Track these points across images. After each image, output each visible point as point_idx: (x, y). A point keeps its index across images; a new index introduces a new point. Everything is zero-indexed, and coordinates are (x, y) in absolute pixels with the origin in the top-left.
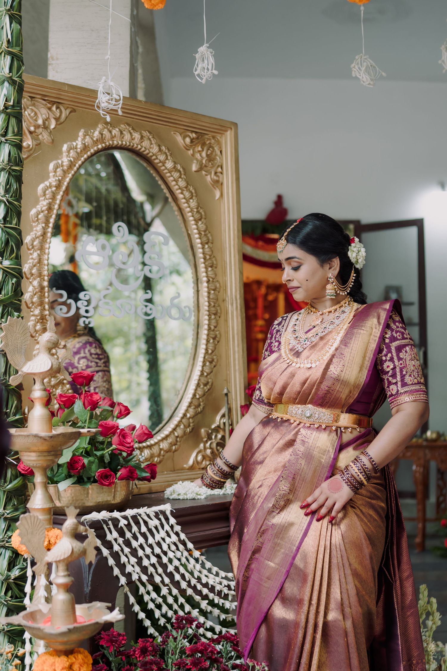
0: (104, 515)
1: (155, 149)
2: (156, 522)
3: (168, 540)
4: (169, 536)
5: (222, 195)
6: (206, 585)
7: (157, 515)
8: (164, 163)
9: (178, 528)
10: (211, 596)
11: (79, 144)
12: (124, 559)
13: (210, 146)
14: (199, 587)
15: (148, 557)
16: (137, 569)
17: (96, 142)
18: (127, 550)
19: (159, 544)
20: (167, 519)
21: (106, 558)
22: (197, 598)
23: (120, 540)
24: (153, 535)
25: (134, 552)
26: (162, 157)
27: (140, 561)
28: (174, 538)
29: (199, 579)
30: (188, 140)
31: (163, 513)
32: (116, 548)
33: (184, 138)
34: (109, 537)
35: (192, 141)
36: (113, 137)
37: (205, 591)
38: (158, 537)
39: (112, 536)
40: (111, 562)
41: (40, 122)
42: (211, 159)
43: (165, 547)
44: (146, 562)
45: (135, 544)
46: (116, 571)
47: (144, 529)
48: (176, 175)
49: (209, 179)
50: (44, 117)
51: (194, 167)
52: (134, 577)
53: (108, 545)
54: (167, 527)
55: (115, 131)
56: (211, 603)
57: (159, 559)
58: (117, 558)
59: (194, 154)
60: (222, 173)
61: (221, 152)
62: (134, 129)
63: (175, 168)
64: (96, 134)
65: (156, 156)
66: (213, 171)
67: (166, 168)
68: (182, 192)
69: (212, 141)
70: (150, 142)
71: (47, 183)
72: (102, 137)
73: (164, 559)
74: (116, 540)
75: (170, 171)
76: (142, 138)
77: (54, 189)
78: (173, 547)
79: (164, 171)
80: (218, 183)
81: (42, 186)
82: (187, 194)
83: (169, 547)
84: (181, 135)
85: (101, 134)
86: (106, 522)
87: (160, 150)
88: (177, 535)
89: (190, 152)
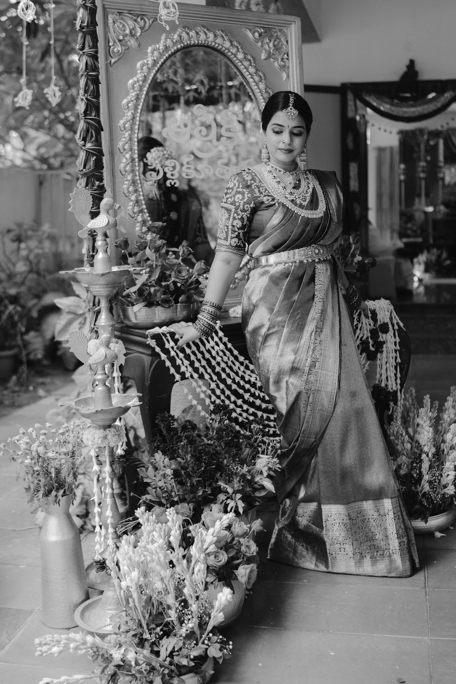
0: (165, 329)
1: (227, 44)
3: (216, 348)
4: (217, 344)
5: (288, 76)
6: (249, 382)
8: (235, 55)
9: (225, 339)
10: (253, 390)
11: (161, 46)
12: (179, 362)
13: (277, 38)
14: (242, 383)
15: (199, 361)
16: (190, 369)
17: (175, 44)
18: (181, 355)
19: (209, 351)
21: (164, 361)
22: (241, 391)
24: (204, 345)
25: (187, 357)
26: (234, 50)
28: (222, 347)
29: (243, 378)
30: (257, 35)
32: (173, 353)
33: (253, 33)
34: (167, 346)
35: (260, 35)
36: (190, 38)
37: (247, 386)
38: (208, 346)
39: (170, 345)
40: (168, 363)
41: (128, 32)
42: (278, 49)
43: (214, 353)
44: (197, 364)
45: (188, 351)
46: (172, 371)
48: (246, 64)
49: (276, 64)
50: (131, 27)
51: (263, 56)
52: (188, 375)
53: (167, 352)
54: (216, 339)
55: (193, 33)
56: (253, 395)
57: (208, 362)
58: (172, 360)
59: (263, 46)
60: (288, 59)
61: (287, 42)
62: (209, 30)
63: (246, 58)
64: (175, 37)
65: (228, 49)
66: (279, 58)
67: (237, 59)
68: (252, 77)
69: (279, 34)
70: (224, 39)
71: (135, 79)
72: (181, 39)
73: (213, 362)
74: (173, 348)
75: (241, 61)
76: (216, 36)
77: (141, 83)
78: (221, 354)
79: (236, 61)
80: (285, 68)
81: (131, 82)
82: (256, 78)
83: (218, 353)
84: (251, 31)
85: (180, 36)
86: (164, 335)
87: (232, 45)
88: (226, 345)
89: (260, 44)
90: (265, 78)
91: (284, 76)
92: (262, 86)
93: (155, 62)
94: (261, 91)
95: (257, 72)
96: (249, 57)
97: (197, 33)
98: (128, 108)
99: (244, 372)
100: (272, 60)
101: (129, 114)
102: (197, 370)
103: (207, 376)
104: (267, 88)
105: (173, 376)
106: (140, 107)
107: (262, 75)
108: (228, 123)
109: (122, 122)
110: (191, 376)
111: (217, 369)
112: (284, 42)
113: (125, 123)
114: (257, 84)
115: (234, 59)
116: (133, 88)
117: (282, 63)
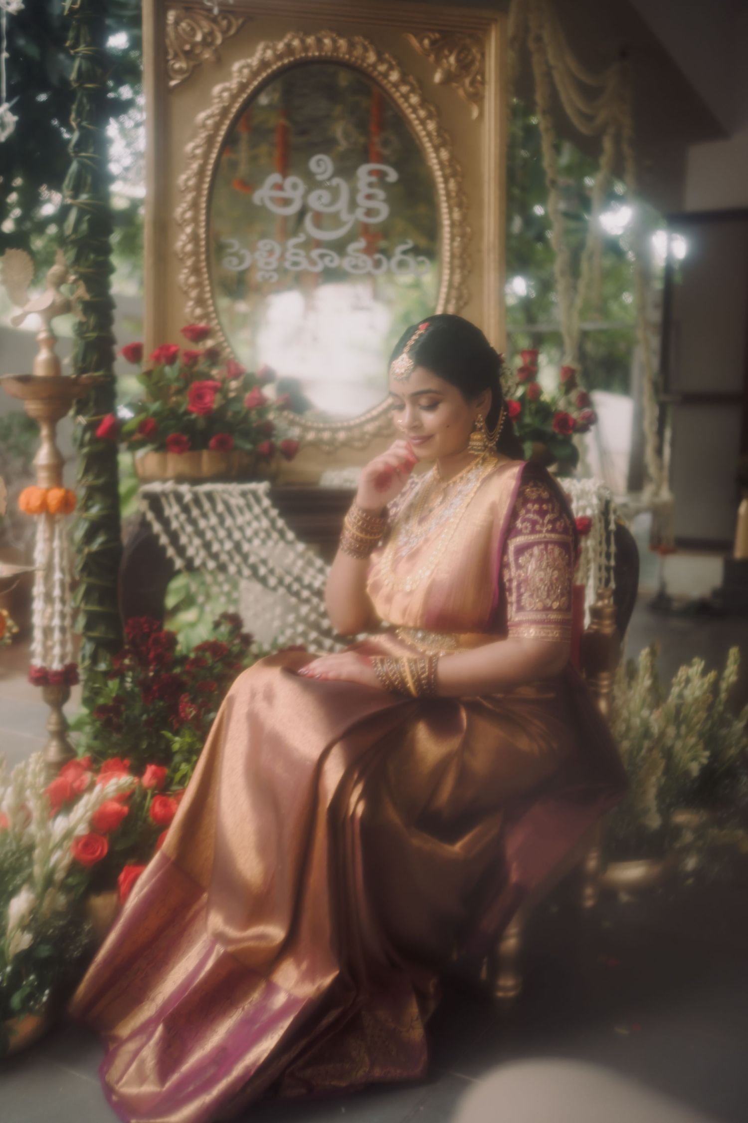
0: (167, 486)
1: (372, 57)
2: (241, 502)
3: (255, 525)
4: (257, 518)
5: (481, 113)
6: (309, 587)
7: (244, 494)
8: (386, 75)
9: (274, 512)
10: (315, 601)
11: (254, 61)
12: (183, 540)
14: (296, 587)
15: (221, 542)
16: (203, 553)
17: (279, 57)
18: (189, 529)
19: (241, 529)
20: (258, 500)
21: (157, 536)
22: (293, 600)
23: (183, 517)
24: (234, 518)
26: (382, 68)
27: (207, 546)
28: (265, 523)
29: (298, 579)
30: (426, 42)
31: (254, 494)
32: (175, 525)
33: (421, 42)
34: (168, 512)
35: (433, 43)
36: (306, 48)
37: (305, 594)
38: (240, 520)
39: (172, 510)
40: (164, 540)
41: (199, 38)
42: (465, 66)
43: (249, 532)
44: (216, 547)
45: (202, 523)
46: (171, 552)
47: (220, 508)
48: (404, 89)
49: (461, 92)
50: (207, 31)
51: (438, 77)
52: (197, 562)
53: (165, 522)
54: (257, 510)
55: (310, 40)
56: (315, 609)
57: (238, 547)
58: (174, 537)
59: (438, 62)
60: (483, 83)
61: (483, 55)
62: (341, 35)
63: (403, 80)
64: (281, 46)
65: (374, 66)
66: (467, 81)
67: (389, 82)
68: (415, 111)
69: (468, 41)
70: (366, 50)
71: (208, 112)
72: (289, 50)
73: (246, 547)
74: (177, 517)
75: (396, 85)
76: (352, 46)
77: (217, 118)
78: (262, 535)
79: (389, 86)
80: (477, 97)
81: (202, 116)
82: (422, 113)
83: (256, 533)
84: (416, 36)
85: (288, 46)
86: (165, 494)
87: (380, 59)
88: (273, 522)
89: (432, 58)
90: (438, 114)
91: (475, 113)
92: (431, 126)
93: (243, 87)
94: (429, 134)
95: (424, 103)
96: (411, 78)
97: (319, 41)
98: (194, 157)
99: (304, 569)
100: (454, 85)
101: (195, 166)
102: (215, 556)
103: (232, 569)
104: (440, 129)
105: (171, 562)
106: (214, 156)
107: (432, 109)
108: (371, 185)
109: (183, 177)
110: (204, 564)
111: (252, 559)
112: (478, 56)
113: (188, 179)
114: (423, 122)
115: (385, 82)
116: (204, 126)
117: (471, 90)
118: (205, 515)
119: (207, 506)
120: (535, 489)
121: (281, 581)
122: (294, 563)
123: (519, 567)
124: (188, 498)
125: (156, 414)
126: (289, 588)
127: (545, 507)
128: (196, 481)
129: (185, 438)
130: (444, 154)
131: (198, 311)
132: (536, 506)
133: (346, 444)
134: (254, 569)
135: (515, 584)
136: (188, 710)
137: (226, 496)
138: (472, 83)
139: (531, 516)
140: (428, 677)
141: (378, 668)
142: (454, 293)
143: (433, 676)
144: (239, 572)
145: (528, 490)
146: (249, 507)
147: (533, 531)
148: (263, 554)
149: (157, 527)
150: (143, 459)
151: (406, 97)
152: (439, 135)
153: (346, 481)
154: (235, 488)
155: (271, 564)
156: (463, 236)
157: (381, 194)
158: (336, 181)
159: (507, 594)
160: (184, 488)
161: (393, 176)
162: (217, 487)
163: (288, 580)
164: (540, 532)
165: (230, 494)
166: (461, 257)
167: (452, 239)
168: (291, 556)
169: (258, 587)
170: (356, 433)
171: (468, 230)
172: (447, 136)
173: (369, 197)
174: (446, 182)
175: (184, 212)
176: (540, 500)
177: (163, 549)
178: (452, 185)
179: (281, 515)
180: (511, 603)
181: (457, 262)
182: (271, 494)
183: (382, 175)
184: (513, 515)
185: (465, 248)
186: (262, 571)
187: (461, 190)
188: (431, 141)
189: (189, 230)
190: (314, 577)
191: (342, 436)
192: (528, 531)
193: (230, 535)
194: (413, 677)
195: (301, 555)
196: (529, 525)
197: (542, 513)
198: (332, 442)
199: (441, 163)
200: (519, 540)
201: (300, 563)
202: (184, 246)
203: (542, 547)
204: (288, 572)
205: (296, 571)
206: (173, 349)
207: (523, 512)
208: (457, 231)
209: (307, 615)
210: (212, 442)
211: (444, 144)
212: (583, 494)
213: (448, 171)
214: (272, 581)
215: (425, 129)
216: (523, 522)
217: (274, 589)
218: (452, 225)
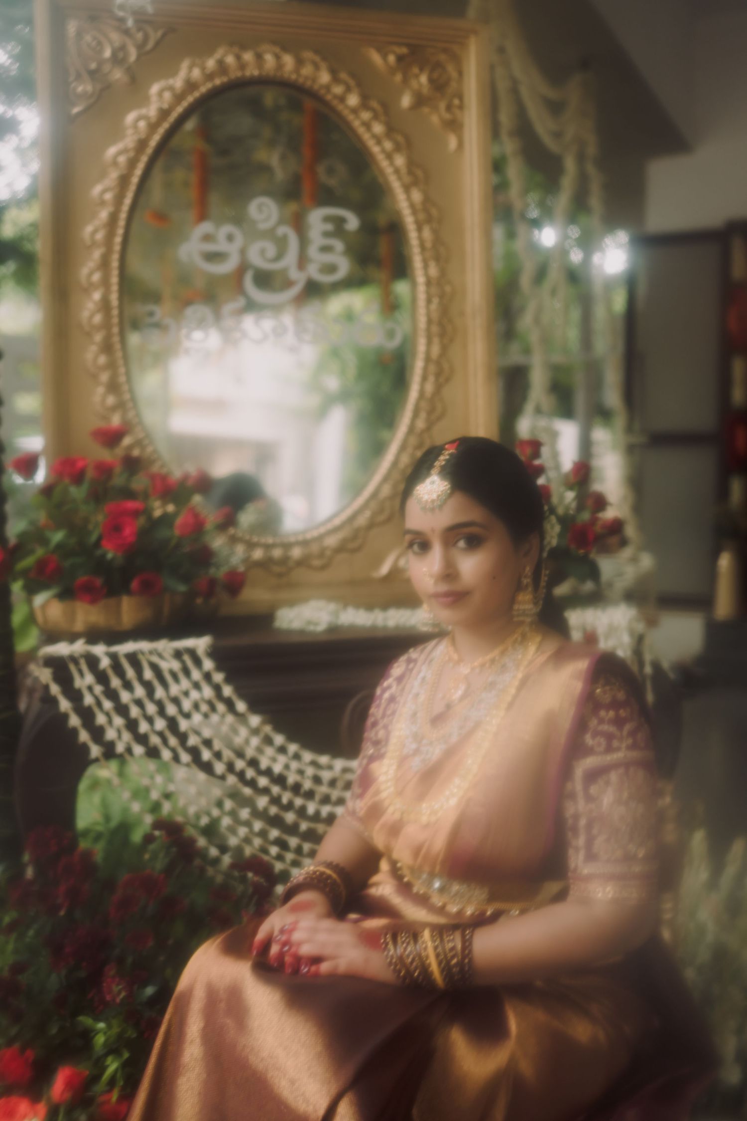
0: (79, 647)
1: (325, 77)
2: (176, 665)
3: (195, 695)
4: (197, 686)
5: (461, 145)
6: (268, 772)
7: (178, 654)
8: (342, 99)
9: (218, 677)
10: (276, 790)
11: (178, 82)
12: (101, 719)
13: (438, 65)
14: (250, 773)
15: (150, 720)
16: (127, 736)
17: (210, 77)
18: (108, 705)
19: (176, 701)
20: (198, 662)
21: (65, 716)
22: (247, 791)
23: (98, 689)
24: (165, 686)
25: (122, 710)
26: (338, 90)
27: (132, 725)
28: (208, 692)
29: (253, 763)
30: (392, 59)
31: (192, 653)
32: (88, 700)
33: (384, 56)
34: (78, 683)
35: (400, 59)
37: (263, 782)
38: (174, 689)
39: (85, 680)
40: (74, 721)
41: (108, 53)
42: (439, 86)
43: (187, 705)
44: (144, 727)
45: (125, 697)
46: (84, 736)
47: (148, 674)
48: (366, 115)
49: (435, 119)
50: (117, 44)
51: (406, 101)
52: (120, 748)
53: (75, 696)
54: (196, 675)
55: (248, 56)
56: (275, 801)
57: (172, 724)
58: (87, 716)
59: (405, 81)
60: (461, 107)
61: (460, 73)
62: (285, 49)
63: (365, 104)
64: (211, 63)
65: (328, 88)
66: (442, 105)
67: (347, 107)
68: (379, 142)
69: (442, 57)
70: (317, 67)
71: (120, 146)
72: (222, 67)
73: (183, 725)
74: (90, 689)
75: (355, 111)
76: (300, 62)
77: (132, 154)
78: (204, 708)
79: (345, 112)
80: (454, 125)
81: (112, 151)
82: (388, 145)
83: (196, 706)
84: (379, 50)
85: (221, 62)
86: (74, 659)
87: (336, 79)
88: (217, 689)
89: (398, 78)
90: (406, 145)
91: (453, 142)
92: (400, 161)
93: (164, 114)
94: (397, 171)
95: (391, 130)
96: (374, 104)
97: (259, 57)
98: (103, 203)
99: (260, 750)
100: (426, 110)
101: (104, 215)
102: (142, 739)
103: (166, 754)
104: (411, 164)
105: (85, 748)
106: (128, 201)
107: (400, 138)
108: (326, 234)
109: (89, 229)
110: (129, 750)
111: (192, 741)
112: (454, 74)
113: (95, 231)
114: (389, 157)
115: (340, 107)
116: (115, 163)
117: (447, 116)
118: (128, 686)
119: (130, 673)
120: (607, 688)
121: (230, 767)
122: (247, 742)
123: (589, 798)
124: (105, 663)
125: (60, 546)
126: (241, 775)
127: (622, 713)
128: (113, 637)
129: (99, 581)
130: (417, 196)
131: (111, 400)
132: (611, 714)
133: (303, 562)
134: (195, 753)
135: (583, 822)
136: (116, 989)
137: (155, 659)
138: (449, 108)
139: (606, 727)
140: (461, 964)
141: (389, 951)
142: (432, 368)
143: (466, 961)
144: (176, 758)
145: (598, 691)
146: (187, 672)
147: (609, 749)
148: (207, 733)
149: (65, 705)
150: (44, 607)
151: (367, 126)
152: (410, 172)
153: (309, 623)
154: (165, 646)
155: (217, 745)
156: (442, 296)
157: (339, 245)
158: (283, 230)
159: (570, 834)
160: (99, 650)
161: (353, 222)
162: (143, 646)
163: (240, 764)
164: (618, 749)
165: (160, 656)
166: (441, 324)
167: (429, 301)
168: (243, 732)
169: (202, 776)
170: (315, 548)
171: (448, 289)
172: (419, 173)
173: (326, 249)
174: (419, 229)
175: (90, 274)
176: (615, 705)
177: (74, 732)
178: (427, 233)
179: (228, 680)
180: (577, 850)
181: (435, 329)
182: (214, 653)
183: (339, 222)
184: (580, 726)
185: (445, 311)
186: (206, 755)
187: (438, 240)
188: (400, 178)
189: (97, 296)
190: (274, 760)
191: (296, 553)
192: (602, 748)
193: (162, 711)
194: (440, 963)
195: (255, 732)
196: (603, 741)
197: (619, 722)
198: (285, 560)
199: (412, 206)
200: (589, 762)
201: (255, 741)
202: (92, 316)
203: (621, 771)
204: (240, 754)
205: (250, 752)
206: (80, 464)
207: (593, 723)
208: (434, 290)
209: (266, 810)
210: (134, 584)
211: (415, 183)
212: (612, 630)
213: (422, 216)
214: (219, 768)
215: (392, 163)
216: (594, 736)
217: (223, 778)
218: (428, 283)
